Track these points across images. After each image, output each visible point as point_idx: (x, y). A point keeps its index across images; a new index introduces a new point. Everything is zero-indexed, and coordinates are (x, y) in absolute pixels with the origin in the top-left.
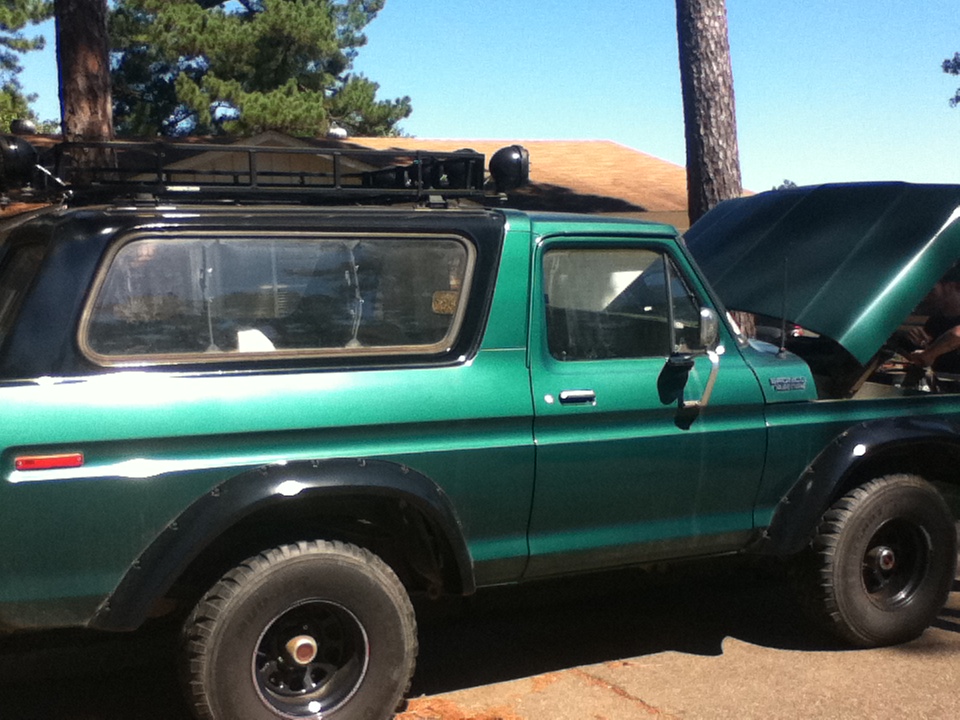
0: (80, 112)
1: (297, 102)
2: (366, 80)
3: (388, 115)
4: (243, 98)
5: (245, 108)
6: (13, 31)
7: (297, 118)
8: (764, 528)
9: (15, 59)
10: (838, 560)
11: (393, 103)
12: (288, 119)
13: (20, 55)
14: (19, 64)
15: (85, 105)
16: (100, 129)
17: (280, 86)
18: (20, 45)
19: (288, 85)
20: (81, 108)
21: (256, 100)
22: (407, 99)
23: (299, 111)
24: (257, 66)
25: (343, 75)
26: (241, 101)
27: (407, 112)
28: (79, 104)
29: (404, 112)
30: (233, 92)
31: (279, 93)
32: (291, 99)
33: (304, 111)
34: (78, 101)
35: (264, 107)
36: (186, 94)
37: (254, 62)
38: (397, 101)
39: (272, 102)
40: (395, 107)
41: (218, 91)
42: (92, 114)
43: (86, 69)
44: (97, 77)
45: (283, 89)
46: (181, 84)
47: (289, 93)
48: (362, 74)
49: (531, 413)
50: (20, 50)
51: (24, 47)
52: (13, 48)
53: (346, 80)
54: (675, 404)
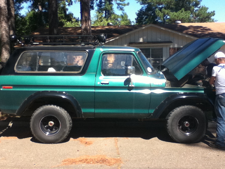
0: (83, 24)
1: (183, 14)
2: (205, 7)
3: (209, 16)
4: (171, 14)
5: (171, 16)
6: (123, 2)
7: (183, 18)
8: (152, 113)
9: (123, 8)
10: (170, 123)
11: (210, 12)
12: (181, 18)
13: (124, 7)
14: (123, 9)
15: (84, 23)
16: (87, 27)
17: (180, 10)
18: (124, 5)
19: (182, 10)
20: (84, 24)
21: (174, 14)
22: (214, 11)
23: (184, 16)
24: (176, 6)
25: (199, 6)
26: (170, 14)
27: (214, 15)
28: (83, 23)
29: (213, 15)
30: (168, 12)
31: (179, 12)
32: (182, 13)
33: (185, 16)
34: (83, 22)
35: (175, 16)
36: (157, 14)
37: (175, 5)
38: (211, 12)
39: (177, 14)
40: (210, 14)
41: (165, 12)
42: (86, 25)
43: (85, 16)
44: (87, 17)
45: (181, 11)
46: (156, 11)
47: (182, 12)
48: (204, 6)
49: (94, 85)
50: (124, 6)
51: (125, 5)
52: (123, 5)
53: (200, 7)
54: (127, 86)
